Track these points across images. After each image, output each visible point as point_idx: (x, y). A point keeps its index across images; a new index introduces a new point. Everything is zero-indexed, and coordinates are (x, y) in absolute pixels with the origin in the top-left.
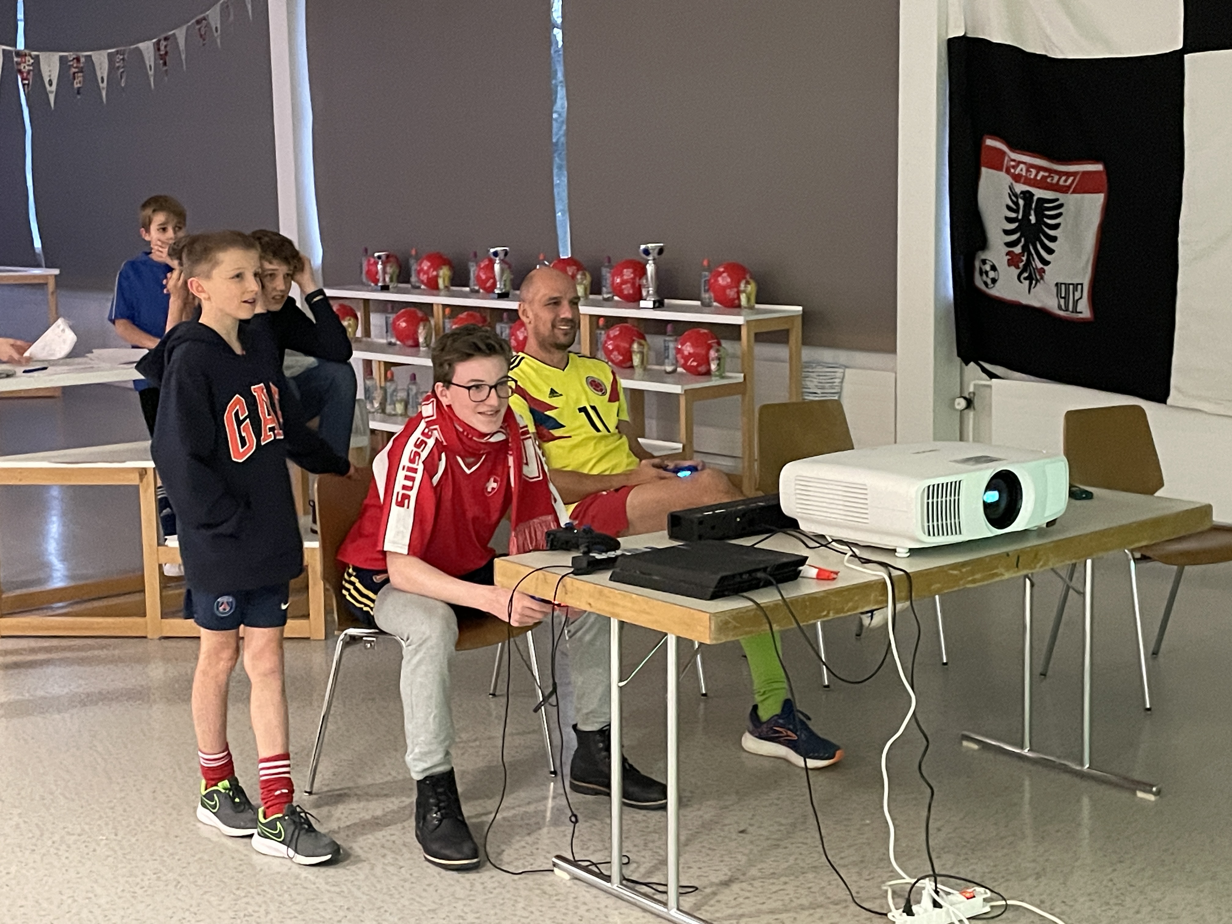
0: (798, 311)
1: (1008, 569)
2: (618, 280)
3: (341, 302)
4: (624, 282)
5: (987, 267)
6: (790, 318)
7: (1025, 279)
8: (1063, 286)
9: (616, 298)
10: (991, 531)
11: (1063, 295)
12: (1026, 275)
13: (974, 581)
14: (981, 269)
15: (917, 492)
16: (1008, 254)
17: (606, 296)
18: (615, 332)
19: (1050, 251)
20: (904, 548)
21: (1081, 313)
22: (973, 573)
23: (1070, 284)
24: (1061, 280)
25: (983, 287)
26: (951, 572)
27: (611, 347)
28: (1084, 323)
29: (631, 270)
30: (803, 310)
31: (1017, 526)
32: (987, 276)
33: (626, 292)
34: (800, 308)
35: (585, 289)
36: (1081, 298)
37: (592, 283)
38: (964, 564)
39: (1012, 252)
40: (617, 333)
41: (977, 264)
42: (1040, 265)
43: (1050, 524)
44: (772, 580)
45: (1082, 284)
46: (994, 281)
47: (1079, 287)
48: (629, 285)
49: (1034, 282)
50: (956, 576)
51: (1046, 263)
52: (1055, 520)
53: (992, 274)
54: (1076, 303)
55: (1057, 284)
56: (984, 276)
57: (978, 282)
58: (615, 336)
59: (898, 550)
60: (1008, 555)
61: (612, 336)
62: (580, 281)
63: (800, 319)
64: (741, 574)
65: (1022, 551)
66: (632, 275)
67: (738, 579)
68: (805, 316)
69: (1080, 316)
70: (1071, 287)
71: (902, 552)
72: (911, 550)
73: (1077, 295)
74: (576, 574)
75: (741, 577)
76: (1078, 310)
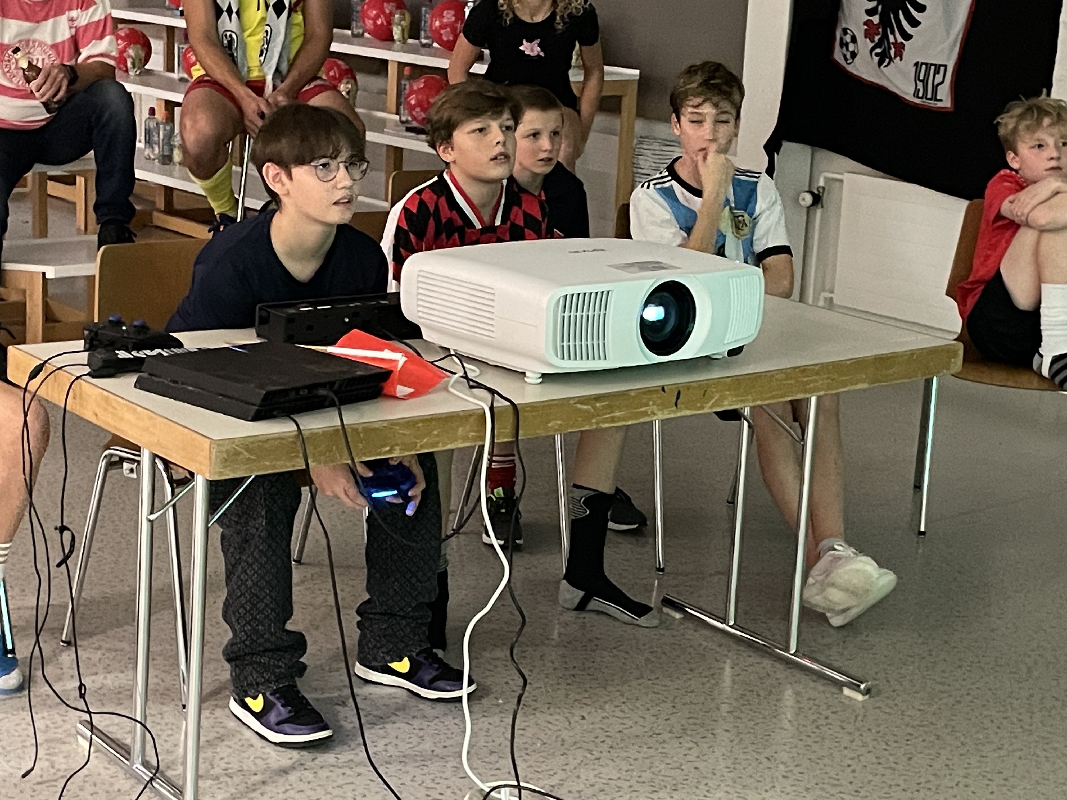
0: (635, 75)
1: (663, 406)
2: (437, 23)
3: (131, 26)
4: (443, 26)
5: (848, 38)
6: (625, 83)
7: (877, 55)
8: (924, 66)
9: (435, 45)
10: (646, 356)
11: (921, 78)
12: (878, 50)
13: (613, 420)
14: (841, 39)
15: (549, 302)
16: (866, 23)
17: (424, 41)
18: (420, 84)
19: (914, 23)
20: (534, 372)
21: (941, 100)
22: (611, 408)
23: (932, 65)
24: (921, 61)
25: (842, 61)
26: (579, 406)
27: (413, 102)
28: (941, 113)
29: (452, 12)
30: (641, 73)
31: (684, 353)
32: (847, 49)
33: (445, 38)
34: (637, 72)
35: (403, 30)
36: (942, 82)
37: (412, 23)
38: (598, 398)
39: (871, 21)
40: (422, 85)
41: (838, 34)
42: (900, 39)
43: (733, 352)
44: (336, 399)
45: (945, 66)
46: (854, 55)
47: (942, 69)
48: (448, 29)
49: (887, 60)
50: (587, 411)
51: (907, 37)
52: (741, 348)
53: (851, 47)
54: (935, 88)
55: (916, 64)
56: (844, 48)
57: (838, 55)
58: (419, 89)
59: (528, 374)
60: (663, 389)
61: (415, 88)
62: (396, 21)
63: (635, 86)
64: (297, 390)
65: (688, 386)
66: (453, 19)
67: (292, 395)
68: (643, 82)
69: (939, 104)
70: (933, 68)
71: (532, 378)
72: (544, 375)
73: (939, 78)
74: (94, 377)
75: (297, 393)
76: (938, 98)
